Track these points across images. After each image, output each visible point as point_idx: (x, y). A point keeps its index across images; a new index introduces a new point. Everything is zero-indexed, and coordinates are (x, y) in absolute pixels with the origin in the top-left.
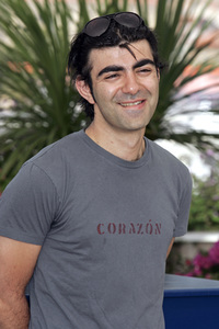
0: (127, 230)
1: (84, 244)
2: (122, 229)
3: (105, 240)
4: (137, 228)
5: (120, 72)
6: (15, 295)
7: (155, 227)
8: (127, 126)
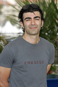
0: (33, 63)
1: (21, 67)
2: (32, 63)
3: (27, 66)
4: (36, 62)
5: (30, 19)
6: (5, 82)
7: (42, 62)
8: (31, 33)
